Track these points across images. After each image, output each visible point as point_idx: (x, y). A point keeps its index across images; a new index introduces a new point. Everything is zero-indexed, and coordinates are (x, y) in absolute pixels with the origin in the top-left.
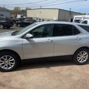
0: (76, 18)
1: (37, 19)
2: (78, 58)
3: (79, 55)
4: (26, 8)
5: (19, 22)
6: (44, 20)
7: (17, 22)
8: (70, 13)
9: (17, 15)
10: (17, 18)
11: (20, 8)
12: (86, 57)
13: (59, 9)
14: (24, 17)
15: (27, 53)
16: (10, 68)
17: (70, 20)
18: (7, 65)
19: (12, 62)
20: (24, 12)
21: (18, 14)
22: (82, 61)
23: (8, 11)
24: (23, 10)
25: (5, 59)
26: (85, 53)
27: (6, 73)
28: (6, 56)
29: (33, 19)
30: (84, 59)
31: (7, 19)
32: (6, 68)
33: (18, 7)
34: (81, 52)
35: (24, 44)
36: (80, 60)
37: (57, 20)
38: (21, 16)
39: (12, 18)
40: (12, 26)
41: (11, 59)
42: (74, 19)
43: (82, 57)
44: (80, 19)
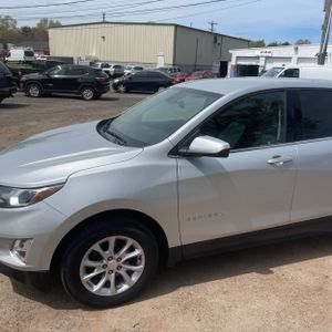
0: (238, 58)
4: (38, 22)
5: (36, 76)
7: (24, 78)
8: (215, 41)
9: (5, 47)
10: (9, 59)
11: (15, 21)
13: (176, 26)
15: (210, 215)
17: (218, 65)
21: (10, 45)
24: (26, 30)
25: (105, 254)
27: (110, 310)
28: (112, 240)
29: (76, 62)
32: (108, 292)
33: (8, 18)
35: (183, 181)
37: (174, 65)
38: (28, 54)
42: (233, 62)
44: (254, 63)
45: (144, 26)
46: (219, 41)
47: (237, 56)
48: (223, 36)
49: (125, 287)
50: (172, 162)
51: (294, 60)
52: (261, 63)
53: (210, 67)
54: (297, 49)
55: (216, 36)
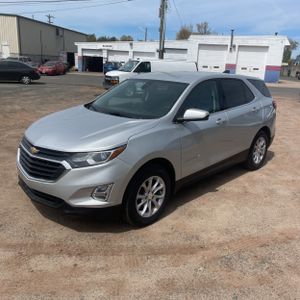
8: (58, 33)
13: (19, 17)
17: (65, 56)
42: (79, 54)
44: (98, 55)
46: (61, 34)
47: (82, 49)
48: (64, 30)
49: (155, 210)
51: (131, 54)
52: (104, 55)
53: (58, 58)
54: (131, 44)
55: (58, 29)
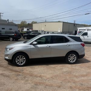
0: (80, 30)
1: (42, 32)
2: (69, 59)
3: (69, 56)
6: (48, 32)
7: (24, 35)
8: (74, 25)
9: (23, 28)
11: (26, 22)
12: (75, 59)
13: (63, 22)
14: (30, 30)
16: (22, 64)
17: (74, 32)
18: (21, 62)
19: (24, 60)
20: (30, 26)
21: (24, 28)
22: (72, 61)
23: (16, 25)
25: (20, 58)
26: (74, 55)
28: (20, 56)
29: (39, 31)
30: (74, 60)
31: (16, 32)
32: (20, 64)
34: (71, 55)
36: (71, 61)
37: (62, 32)
38: (28, 30)
39: (19, 31)
40: (20, 39)
41: (23, 58)
42: (78, 31)
43: (72, 58)
44: (84, 31)
45: (55, 23)
48: (76, 24)
50: (30, 45)
52: (86, 31)
53: (72, 32)
